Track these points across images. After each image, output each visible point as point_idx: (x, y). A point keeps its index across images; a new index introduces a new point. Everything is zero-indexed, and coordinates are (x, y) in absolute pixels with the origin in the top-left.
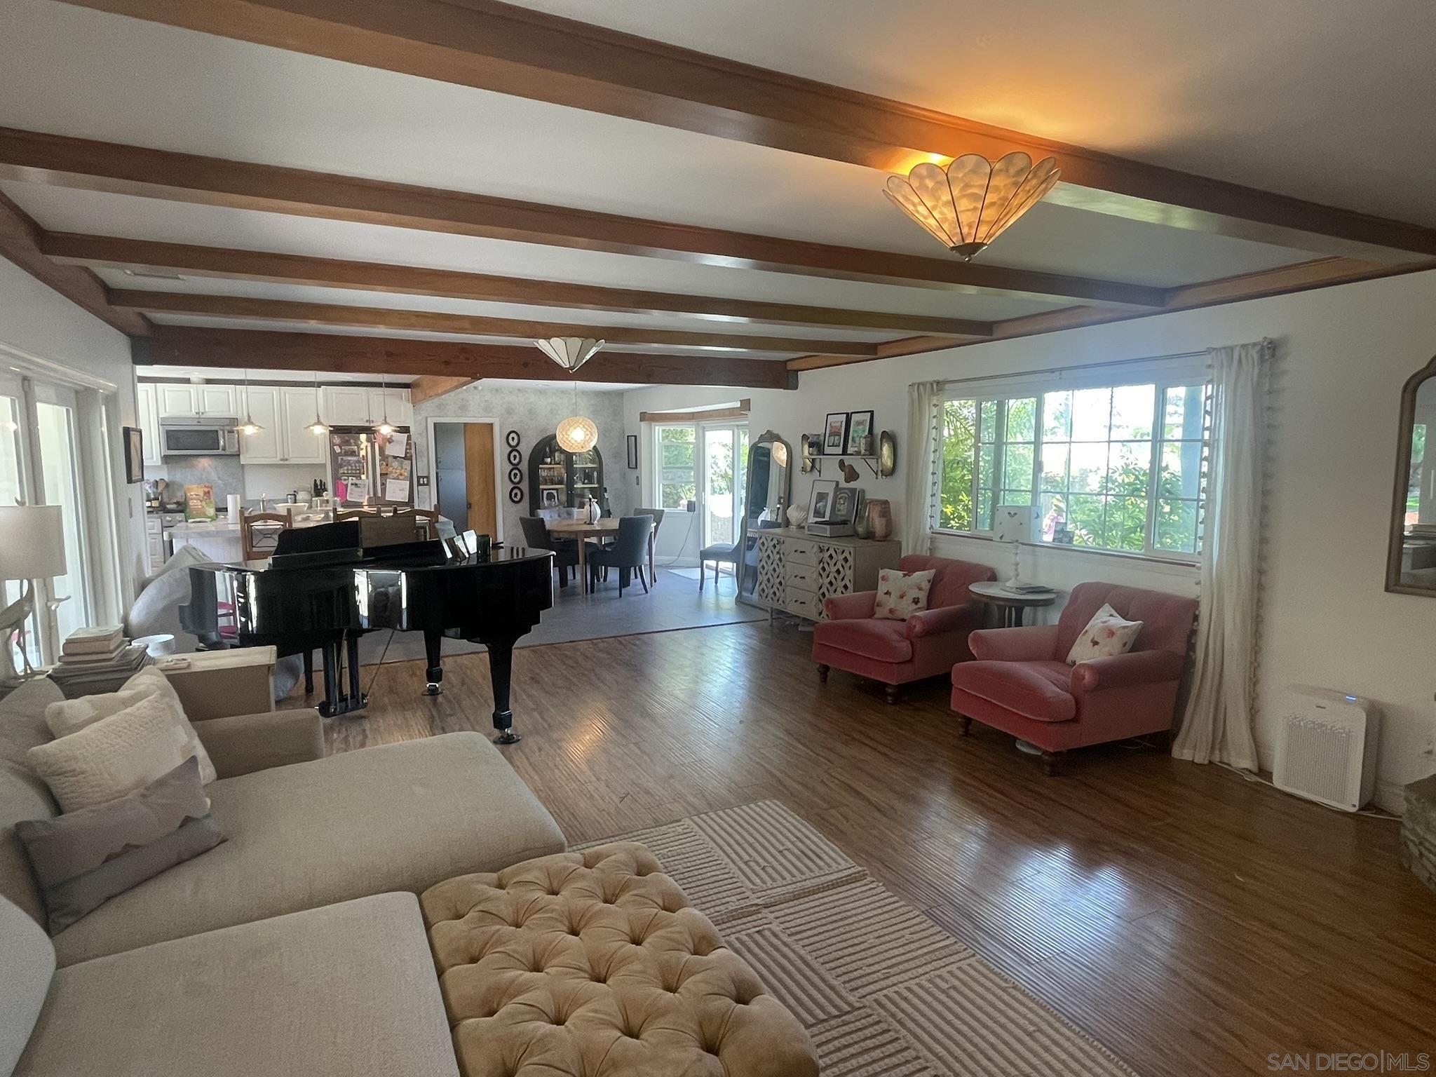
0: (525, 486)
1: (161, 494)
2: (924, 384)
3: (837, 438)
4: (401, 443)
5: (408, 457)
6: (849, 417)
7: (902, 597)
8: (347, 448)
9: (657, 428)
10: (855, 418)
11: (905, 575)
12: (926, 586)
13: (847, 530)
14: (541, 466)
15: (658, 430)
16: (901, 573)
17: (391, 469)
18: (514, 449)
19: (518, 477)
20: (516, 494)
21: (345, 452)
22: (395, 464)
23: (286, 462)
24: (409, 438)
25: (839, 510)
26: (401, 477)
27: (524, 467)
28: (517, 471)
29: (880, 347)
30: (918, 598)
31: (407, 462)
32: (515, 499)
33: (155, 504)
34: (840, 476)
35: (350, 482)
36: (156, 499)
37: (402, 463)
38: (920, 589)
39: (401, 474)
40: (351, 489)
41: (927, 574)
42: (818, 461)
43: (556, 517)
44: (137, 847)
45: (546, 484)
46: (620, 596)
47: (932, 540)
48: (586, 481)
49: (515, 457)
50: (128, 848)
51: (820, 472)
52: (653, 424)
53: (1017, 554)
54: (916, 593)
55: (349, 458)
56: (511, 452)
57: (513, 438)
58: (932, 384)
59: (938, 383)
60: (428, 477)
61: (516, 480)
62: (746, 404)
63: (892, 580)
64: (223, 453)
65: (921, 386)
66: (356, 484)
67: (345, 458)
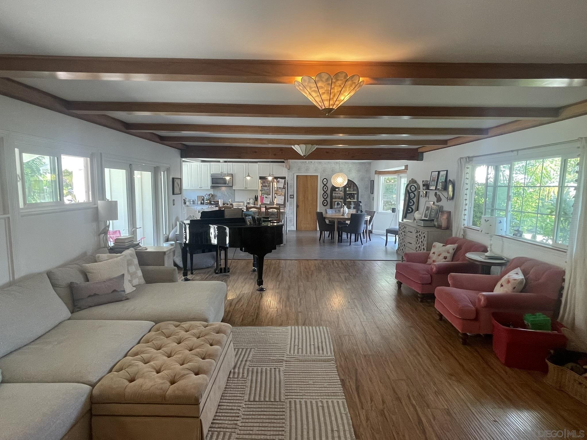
0: (329, 200)
1: (210, 198)
2: (463, 158)
3: (434, 182)
4: (282, 182)
5: (284, 188)
6: (439, 172)
7: (439, 255)
8: (264, 184)
9: (381, 177)
10: (441, 173)
11: (443, 246)
12: (452, 251)
13: (432, 224)
14: (334, 192)
15: (382, 178)
16: (442, 244)
17: (278, 192)
18: (325, 185)
19: (326, 196)
20: (325, 203)
21: (264, 186)
22: (280, 190)
23: (247, 189)
24: (285, 181)
25: (432, 215)
26: (281, 195)
27: (329, 192)
28: (326, 194)
29: (448, 141)
30: (447, 257)
31: (284, 190)
32: (324, 204)
33: (208, 201)
34: (435, 199)
35: (265, 196)
36: (209, 200)
37: (282, 190)
38: (448, 253)
39: (281, 194)
40: (265, 199)
41: (455, 246)
42: (428, 193)
43: (334, 212)
44: (97, 295)
45: (335, 199)
46: (350, 245)
47: (465, 231)
48: (352, 198)
49: (325, 188)
50: (95, 295)
51: (428, 197)
52: (380, 175)
53: (491, 240)
54: (446, 254)
55: (265, 188)
56: (324, 186)
57: (325, 181)
58: (466, 158)
59: (469, 157)
60: (293, 195)
61: (325, 197)
62: (406, 167)
63: (438, 247)
64: (228, 185)
65: (462, 159)
66: (266, 197)
67: (263, 188)
